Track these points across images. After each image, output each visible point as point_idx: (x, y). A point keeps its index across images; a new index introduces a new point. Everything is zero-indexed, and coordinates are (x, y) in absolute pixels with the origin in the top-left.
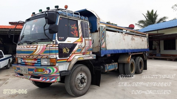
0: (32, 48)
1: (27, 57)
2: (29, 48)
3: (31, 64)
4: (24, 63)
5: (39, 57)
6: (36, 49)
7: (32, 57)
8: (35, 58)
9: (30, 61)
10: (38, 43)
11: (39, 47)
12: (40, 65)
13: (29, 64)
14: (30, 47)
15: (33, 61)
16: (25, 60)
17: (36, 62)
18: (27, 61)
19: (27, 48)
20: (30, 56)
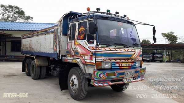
0: (131, 51)
1: (126, 61)
2: (127, 51)
3: (128, 67)
4: (119, 68)
5: (136, 60)
6: (134, 53)
7: (131, 60)
8: (134, 61)
9: (127, 64)
10: (135, 47)
11: (136, 51)
12: (135, 67)
13: (125, 67)
14: (129, 50)
15: (130, 64)
16: (121, 64)
17: (133, 64)
18: (123, 65)
19: (126, 51)
20: (129, 60)
